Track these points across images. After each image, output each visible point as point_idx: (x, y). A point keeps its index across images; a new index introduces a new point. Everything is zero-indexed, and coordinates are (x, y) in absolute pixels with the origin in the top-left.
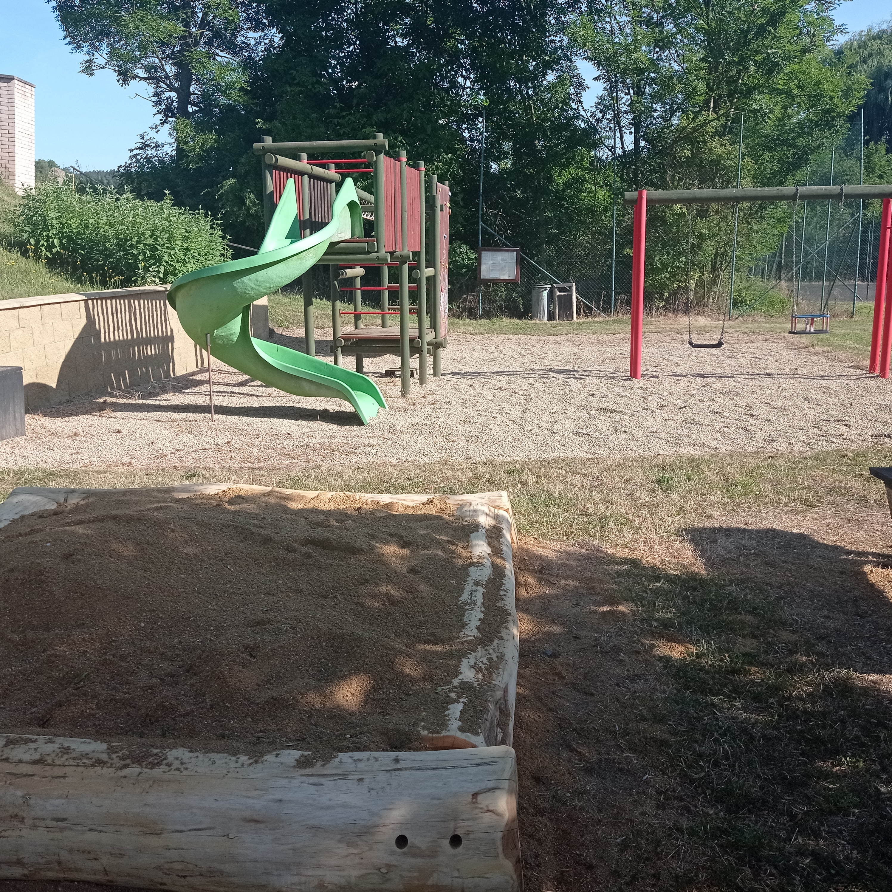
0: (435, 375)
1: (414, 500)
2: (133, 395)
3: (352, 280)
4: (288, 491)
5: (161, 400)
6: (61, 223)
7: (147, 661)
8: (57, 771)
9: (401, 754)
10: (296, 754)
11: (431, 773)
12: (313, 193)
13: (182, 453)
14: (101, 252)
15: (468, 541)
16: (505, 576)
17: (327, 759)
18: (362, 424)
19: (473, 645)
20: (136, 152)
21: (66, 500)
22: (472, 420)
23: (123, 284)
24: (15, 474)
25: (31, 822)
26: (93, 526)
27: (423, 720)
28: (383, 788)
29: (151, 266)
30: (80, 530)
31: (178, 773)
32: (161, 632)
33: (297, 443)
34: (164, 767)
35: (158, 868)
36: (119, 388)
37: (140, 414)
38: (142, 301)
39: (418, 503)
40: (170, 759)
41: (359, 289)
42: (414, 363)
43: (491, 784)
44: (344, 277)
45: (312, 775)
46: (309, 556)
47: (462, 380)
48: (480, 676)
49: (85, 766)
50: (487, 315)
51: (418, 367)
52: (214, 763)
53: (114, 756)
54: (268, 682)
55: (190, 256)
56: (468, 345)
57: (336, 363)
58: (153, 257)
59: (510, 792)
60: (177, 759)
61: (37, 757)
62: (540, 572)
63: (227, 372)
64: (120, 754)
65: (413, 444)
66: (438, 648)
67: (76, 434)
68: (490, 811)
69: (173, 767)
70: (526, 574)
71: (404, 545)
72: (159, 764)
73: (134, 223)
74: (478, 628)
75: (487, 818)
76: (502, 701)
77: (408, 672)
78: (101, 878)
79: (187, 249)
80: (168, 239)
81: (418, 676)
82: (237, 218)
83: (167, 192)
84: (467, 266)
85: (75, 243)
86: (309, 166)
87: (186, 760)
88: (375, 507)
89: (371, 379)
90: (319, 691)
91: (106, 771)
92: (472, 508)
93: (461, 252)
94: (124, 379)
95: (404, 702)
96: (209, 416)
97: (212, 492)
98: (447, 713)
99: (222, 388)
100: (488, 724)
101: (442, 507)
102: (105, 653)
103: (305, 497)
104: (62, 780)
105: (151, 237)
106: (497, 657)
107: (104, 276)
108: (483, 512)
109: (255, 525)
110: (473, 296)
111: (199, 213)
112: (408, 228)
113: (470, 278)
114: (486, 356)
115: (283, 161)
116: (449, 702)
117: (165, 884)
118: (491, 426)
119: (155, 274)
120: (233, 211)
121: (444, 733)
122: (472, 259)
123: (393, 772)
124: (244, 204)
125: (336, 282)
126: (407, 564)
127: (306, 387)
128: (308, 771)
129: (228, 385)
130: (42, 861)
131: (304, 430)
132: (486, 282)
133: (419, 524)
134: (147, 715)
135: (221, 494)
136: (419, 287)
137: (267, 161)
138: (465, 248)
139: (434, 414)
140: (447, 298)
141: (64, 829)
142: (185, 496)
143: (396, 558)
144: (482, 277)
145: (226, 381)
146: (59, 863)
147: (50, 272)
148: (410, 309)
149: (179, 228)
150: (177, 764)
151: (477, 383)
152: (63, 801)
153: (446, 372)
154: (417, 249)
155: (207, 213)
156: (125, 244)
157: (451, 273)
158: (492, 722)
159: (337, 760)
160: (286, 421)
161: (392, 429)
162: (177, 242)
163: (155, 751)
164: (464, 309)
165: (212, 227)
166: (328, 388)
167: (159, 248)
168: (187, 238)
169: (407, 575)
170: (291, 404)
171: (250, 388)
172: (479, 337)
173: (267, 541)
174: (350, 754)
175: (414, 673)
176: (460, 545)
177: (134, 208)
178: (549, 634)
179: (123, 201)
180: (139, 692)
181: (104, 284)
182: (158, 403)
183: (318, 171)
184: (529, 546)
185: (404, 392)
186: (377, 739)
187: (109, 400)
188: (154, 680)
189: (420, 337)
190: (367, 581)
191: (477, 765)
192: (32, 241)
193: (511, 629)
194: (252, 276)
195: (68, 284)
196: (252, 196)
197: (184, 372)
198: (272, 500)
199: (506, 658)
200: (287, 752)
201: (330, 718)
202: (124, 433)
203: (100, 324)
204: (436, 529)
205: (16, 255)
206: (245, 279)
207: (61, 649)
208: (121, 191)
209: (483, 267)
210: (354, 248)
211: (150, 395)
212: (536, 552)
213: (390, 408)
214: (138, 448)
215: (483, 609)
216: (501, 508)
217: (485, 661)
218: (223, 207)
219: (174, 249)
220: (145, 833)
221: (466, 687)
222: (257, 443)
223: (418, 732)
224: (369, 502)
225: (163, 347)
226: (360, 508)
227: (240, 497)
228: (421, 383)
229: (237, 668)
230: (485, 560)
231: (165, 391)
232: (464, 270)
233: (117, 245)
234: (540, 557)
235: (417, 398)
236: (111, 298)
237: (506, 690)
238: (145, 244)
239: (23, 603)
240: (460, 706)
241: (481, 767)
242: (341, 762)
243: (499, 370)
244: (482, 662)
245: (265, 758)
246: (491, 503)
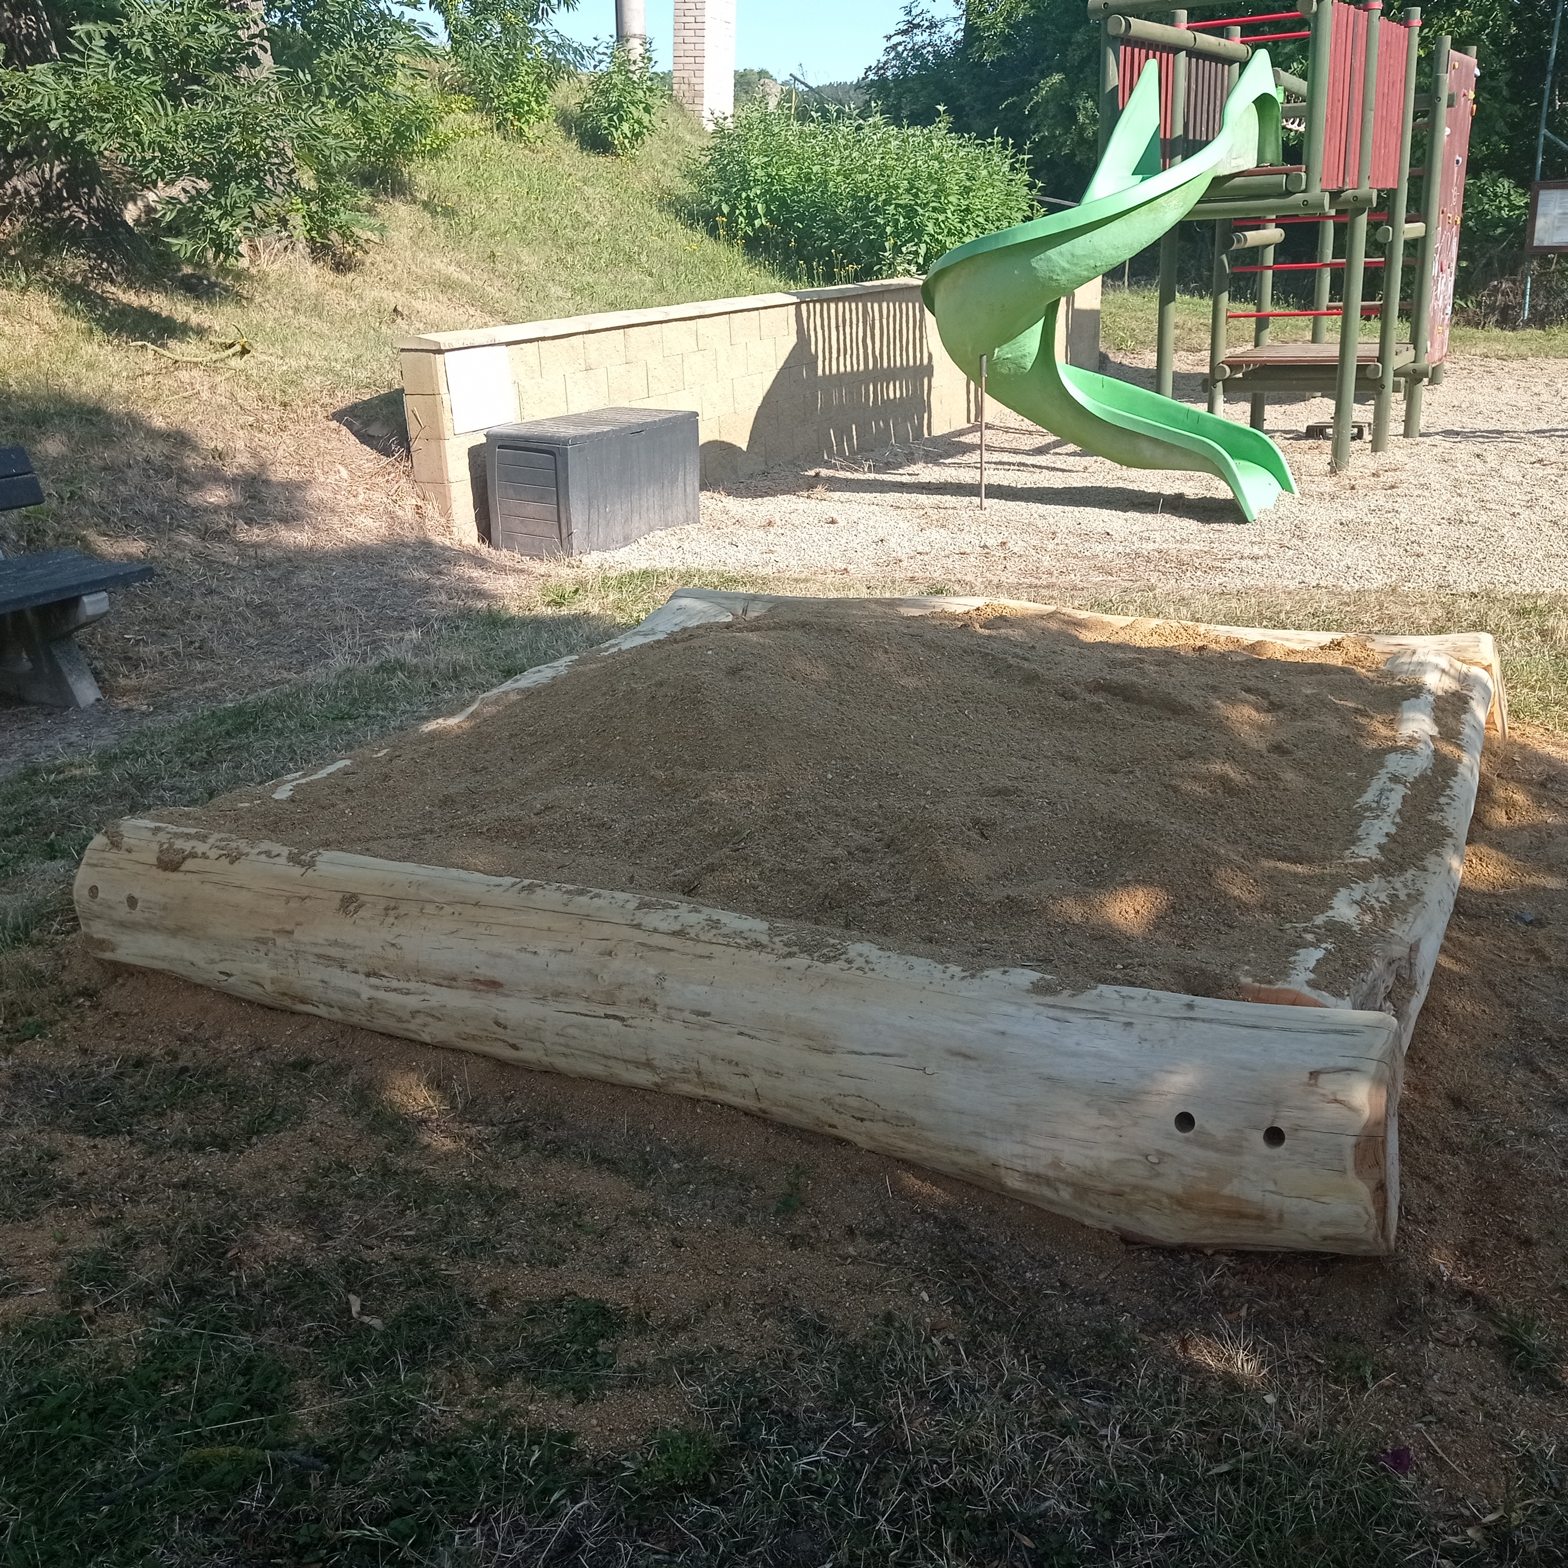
0: (1406, 435)
1: (1305, 641)
2: (861, 465)
3: (1256, 252)
4: (1083, 615)
5: (902, 475)
6: (769, 176)
7: (832, 826)
8: (701, 949)
9: (1199, 1000)
10: (1035, 976)
11: (1245, 1032)
12: (1193, 86)
13: (926, 558)
14: (828, 224)
15: (1395, 712)
16: (1455, 775)
17: (1079, 989)
18: (1245, 521)
19: (1364, 873)
20: (895, 40)
21: (745, 611)
22: (1465, 518)
23: (858, 277)
24: (682, 577)
25: (665, 1011)
26: (772, 634)
27: (1248, 963)
28: (1162, 1041)
29: (904, 244)
30: (753, 637)
31: (860, 973)
32: (855, 789)
33: (1121, 549)
34: (841, 964)
35: (827, 1101)
36: (841, 453)
37: (868, 496)
38: (885, 305)
39: (1312, 646)
40: (852, 954)
41: (1269, 268)
42: (1362, 413)
43: (1344, 1063)
44: (1241, 246)
45: (1053, 1006)
46: (1098, 708)
47: (1461, 446)
48: (1368, 918)
49: (738, 946)
50: (1540, 320)
51: (1370, 418)
52: (911, 968)
53: (777, 939)
54: (1005, 876)
55: (970, 224)
56: (1489, 380)
57: (1211, 410)
58: (909, 227)
59: (1378, 1081)
60: (861, 955)
61: (677, 927)
62: (1543, 785)
63: (1017, 431)
64: (785, 938)
65: (1335, 555)
66: (1300, 869)
67: (770, 524)
68: (1336, 1101)
69: (855, 965)
70: (1512, 785)
71: (1273, 707)
72: (835, 958)
73: (882, 168)
74: (1380, 847)
75: (1331, 1112)
76: (1403, 963)
77: (1237, 892)
78: (750, 1103)
79: (967, 210)
80: (936, 195)
81: (1253, 901)
82: (1060, 149)
83: (941, 108)
84: (1506, 223)
85: (789, 210)
86: (1190, 34)
87: (872, 958)
88: (1232, 648)
89: (1275, 444)
90: (1081, 897)
91: (765, 958)
92: (1415, 659)
93: (1495, 195)
94: (850, 439)
95: (1222, 937)
96: (976, 500)
97: (960, 610)
98: (1292, 959)
99: (1006, 457)
100: (1365, 987)
101: (1359, 655)
102: (777, 808)
103: (1109, 623)
104: (707, 961)
105: (908, 191)
106: (1408, 895)
107: (830, 265)
108: (1436, 667)
109: (1016, 656)
110: (1514, 282)
111: (991, 144)
112: (1374, 142)
113: (1511, 246)
114: (1522, 400)
115: (1142, 27)
116: (1298, 944)
117: (834, 1127)
118: (1504, 531)
119: (910, 257)
120: (1054, 136)
121: (1279, 985)
122: (1520, 207)
123: (1182, 1022)
124: (1074, 120)
125: (1224, 257)
126: (1270, 737)
127: (1147, 450)
128: (1049, 1000)
129: (1016, 452)
130: (678, 1067)
131: (1135, 528)
132: (1543, 253)
133: (1306, 678)
134: (826, 896)
135: (974, 614)
136: (1389, 263)
137: (1111, 31)
138: (1505, 185)
139: (1389, 506)
140: (1451, 285)
141: (704, 1027)
142: (916, 612)
143: (1251, 726)
144: (1536, 243)
145: (1014, 445)
146: (699, 1074)
147: (749, 262)
148: (1363, 308)
149: (955, 172)
150: (860, 962)
151: (1492, 452)
152: (706, 988)
153: (1432, 430)
154: (1390, 185)
155: (1006, 142)
156: (866, 207)
157: (1466, 236)
158: (1374, 987)
159: (1094, 992)
160: (1105, 512)
161: (1299, 532)
162: (951, 199)
163: (832, 941)
164: (1492, 308)
165: (1012, 168)
166: (1186, 453)
167: (921, 211)
168: (967, 190)
169: (1266, 754)
170: (1121, 484)
171: (1054, 458)
172: (1515, 364)
173: (1031, 679)
174: (1117, 988)
175: (1245, 897)
176: (1379, 718)
177: (885, 142)
178: (1534, 888)
179: (866, 130)
180: (817, 864)
181: (830, 278)
182: (898, 479)
183: (1208, 41)
184: (1530, 740)
185: (1335, 467)
186: (1167, 977)
187: (824, 472)
188: (839, 851)
189: (1381, 358)
190: (1191, 754)
191: (1325, 1032)
192: (725, 209)
193: (1447, 858)
194: (1065, 247)
195: (774, 282)
196: (1090, 104)
197: (946, 430)
198: (1054, 626)
199: (1426, 898)
200: (1020, 970)
201: (1095, 938)
202: (842, 523)
203: (817, 346)
204: (1336, 689)
205: (700, 234)
206: (1053, 253)
207: (717, 795)
208: (865, 113)
209: (1540, 223)
210: (1260, 186)
211: (888, 466)
212: (1540, 751)
213: (1303, 494)
214: (859, 548)
215: (1398, 820)
216: (1476, 664)
217: (1383, 897)
218: (1037, 130)
219: (944, 211)
220: (811, 1048)
221: (1337, 930)
222: (1051, 547)
223: (1237, 980)
224: (1222, 639)
225: (914, 386)
226: (1202, 648)
227: (1002, 618)
228: (1375, 450)
229: (958, 851)
230: (1421, 745)
231: (911, 459)
232: (1499, 230)
233: (854, 209)
234: (1549, 761)
235: (1362, 477)
236: (837, 300)
237: (1414, 948)
238: (897, 205)
239: (673, 729)
240: (1319, 954)
241: (1332, 1036)
242: (1100, 996)
243: (1545, 427)
244: (1377, 899)
245: (986, 973)
246: (1457, 653)
